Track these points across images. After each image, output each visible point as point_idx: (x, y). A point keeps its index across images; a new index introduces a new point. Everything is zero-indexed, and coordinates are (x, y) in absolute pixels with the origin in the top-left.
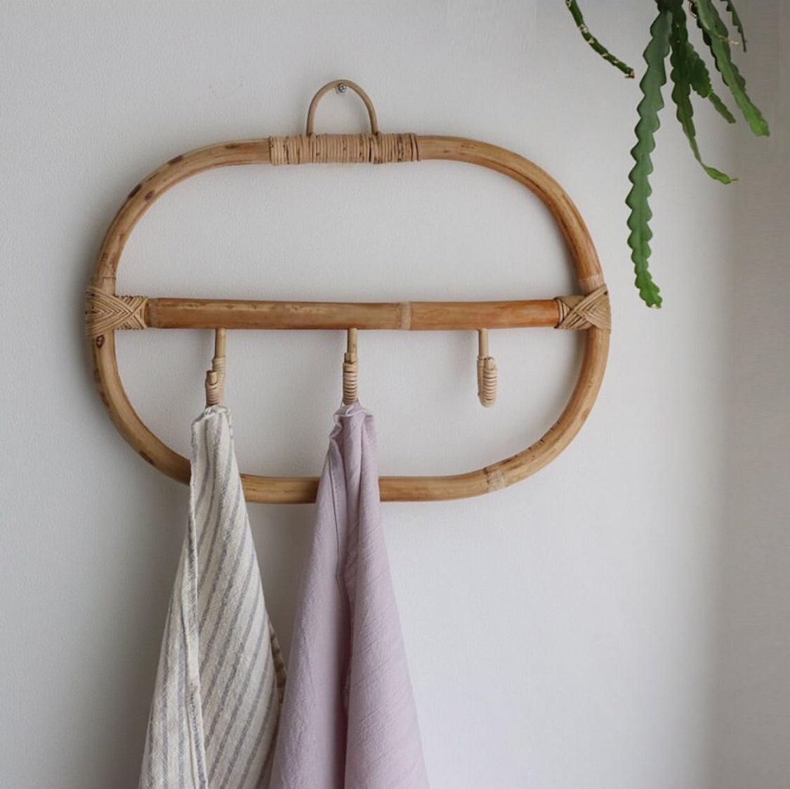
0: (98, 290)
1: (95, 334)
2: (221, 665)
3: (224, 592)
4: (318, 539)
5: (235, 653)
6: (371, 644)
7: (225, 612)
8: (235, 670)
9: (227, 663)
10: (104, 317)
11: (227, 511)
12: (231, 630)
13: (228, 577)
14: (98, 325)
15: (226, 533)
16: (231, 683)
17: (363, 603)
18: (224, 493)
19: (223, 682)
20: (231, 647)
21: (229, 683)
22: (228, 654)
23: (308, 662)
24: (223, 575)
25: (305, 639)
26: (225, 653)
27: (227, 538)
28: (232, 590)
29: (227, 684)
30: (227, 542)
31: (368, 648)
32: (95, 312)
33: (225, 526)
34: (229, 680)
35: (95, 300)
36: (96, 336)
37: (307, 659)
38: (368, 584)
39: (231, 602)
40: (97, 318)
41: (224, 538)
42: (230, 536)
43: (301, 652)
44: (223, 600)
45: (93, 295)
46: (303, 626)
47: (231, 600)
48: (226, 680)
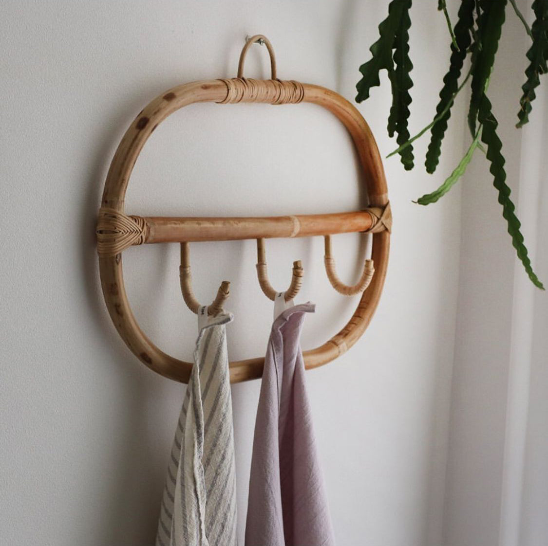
0: (117, 211)
1: (116, 252)
2: (212, 525)
3: (218, 464)
4: (272, 411)
5: (224, 512)
6: (318, 489)
7: (218, 480)
8: (223, 527)
9: (218, 522)
10: (123, 237)
11: (225, 397)
12: (222, 495)
13: (222, 452)
14: (118, 244)
15: (222, 415)
16: (220, 538)
17: (310, 458)
18: (224, 383)
19: (214, 538)
20: (221, 508)
21: (219, 538)
22: (219, 515)
23: (276, 510)
24: (218, 450)
25: (272, 492)
26: (216, 514)
27: (223, 420)
28: (225, 462)
29: (217, 540)
30: (223, 422)
31: (317, 492)
32: (117, 232)
33: (222, 410)
34: (219, 536)
35: (117, 221)
36: (116, 254)
37: (275, 507)
38: (312, 442)
39: (223, 472)
40: (118, 238)
41: (221, 420)
42: (226, 417)
43: (270, 504)
44: (217, 471)
45: (115, 217)
46: (269, 482)
47: (223, 470)
48: (216, 536)
